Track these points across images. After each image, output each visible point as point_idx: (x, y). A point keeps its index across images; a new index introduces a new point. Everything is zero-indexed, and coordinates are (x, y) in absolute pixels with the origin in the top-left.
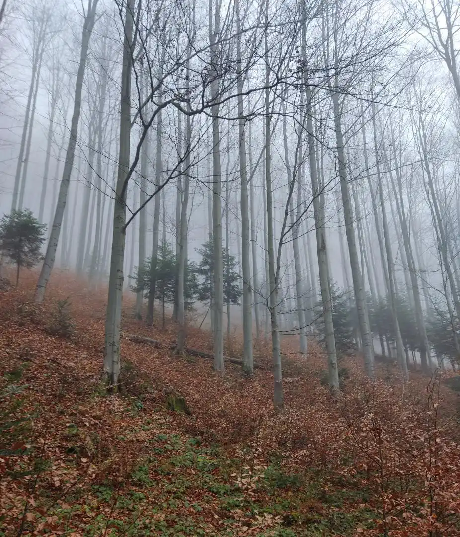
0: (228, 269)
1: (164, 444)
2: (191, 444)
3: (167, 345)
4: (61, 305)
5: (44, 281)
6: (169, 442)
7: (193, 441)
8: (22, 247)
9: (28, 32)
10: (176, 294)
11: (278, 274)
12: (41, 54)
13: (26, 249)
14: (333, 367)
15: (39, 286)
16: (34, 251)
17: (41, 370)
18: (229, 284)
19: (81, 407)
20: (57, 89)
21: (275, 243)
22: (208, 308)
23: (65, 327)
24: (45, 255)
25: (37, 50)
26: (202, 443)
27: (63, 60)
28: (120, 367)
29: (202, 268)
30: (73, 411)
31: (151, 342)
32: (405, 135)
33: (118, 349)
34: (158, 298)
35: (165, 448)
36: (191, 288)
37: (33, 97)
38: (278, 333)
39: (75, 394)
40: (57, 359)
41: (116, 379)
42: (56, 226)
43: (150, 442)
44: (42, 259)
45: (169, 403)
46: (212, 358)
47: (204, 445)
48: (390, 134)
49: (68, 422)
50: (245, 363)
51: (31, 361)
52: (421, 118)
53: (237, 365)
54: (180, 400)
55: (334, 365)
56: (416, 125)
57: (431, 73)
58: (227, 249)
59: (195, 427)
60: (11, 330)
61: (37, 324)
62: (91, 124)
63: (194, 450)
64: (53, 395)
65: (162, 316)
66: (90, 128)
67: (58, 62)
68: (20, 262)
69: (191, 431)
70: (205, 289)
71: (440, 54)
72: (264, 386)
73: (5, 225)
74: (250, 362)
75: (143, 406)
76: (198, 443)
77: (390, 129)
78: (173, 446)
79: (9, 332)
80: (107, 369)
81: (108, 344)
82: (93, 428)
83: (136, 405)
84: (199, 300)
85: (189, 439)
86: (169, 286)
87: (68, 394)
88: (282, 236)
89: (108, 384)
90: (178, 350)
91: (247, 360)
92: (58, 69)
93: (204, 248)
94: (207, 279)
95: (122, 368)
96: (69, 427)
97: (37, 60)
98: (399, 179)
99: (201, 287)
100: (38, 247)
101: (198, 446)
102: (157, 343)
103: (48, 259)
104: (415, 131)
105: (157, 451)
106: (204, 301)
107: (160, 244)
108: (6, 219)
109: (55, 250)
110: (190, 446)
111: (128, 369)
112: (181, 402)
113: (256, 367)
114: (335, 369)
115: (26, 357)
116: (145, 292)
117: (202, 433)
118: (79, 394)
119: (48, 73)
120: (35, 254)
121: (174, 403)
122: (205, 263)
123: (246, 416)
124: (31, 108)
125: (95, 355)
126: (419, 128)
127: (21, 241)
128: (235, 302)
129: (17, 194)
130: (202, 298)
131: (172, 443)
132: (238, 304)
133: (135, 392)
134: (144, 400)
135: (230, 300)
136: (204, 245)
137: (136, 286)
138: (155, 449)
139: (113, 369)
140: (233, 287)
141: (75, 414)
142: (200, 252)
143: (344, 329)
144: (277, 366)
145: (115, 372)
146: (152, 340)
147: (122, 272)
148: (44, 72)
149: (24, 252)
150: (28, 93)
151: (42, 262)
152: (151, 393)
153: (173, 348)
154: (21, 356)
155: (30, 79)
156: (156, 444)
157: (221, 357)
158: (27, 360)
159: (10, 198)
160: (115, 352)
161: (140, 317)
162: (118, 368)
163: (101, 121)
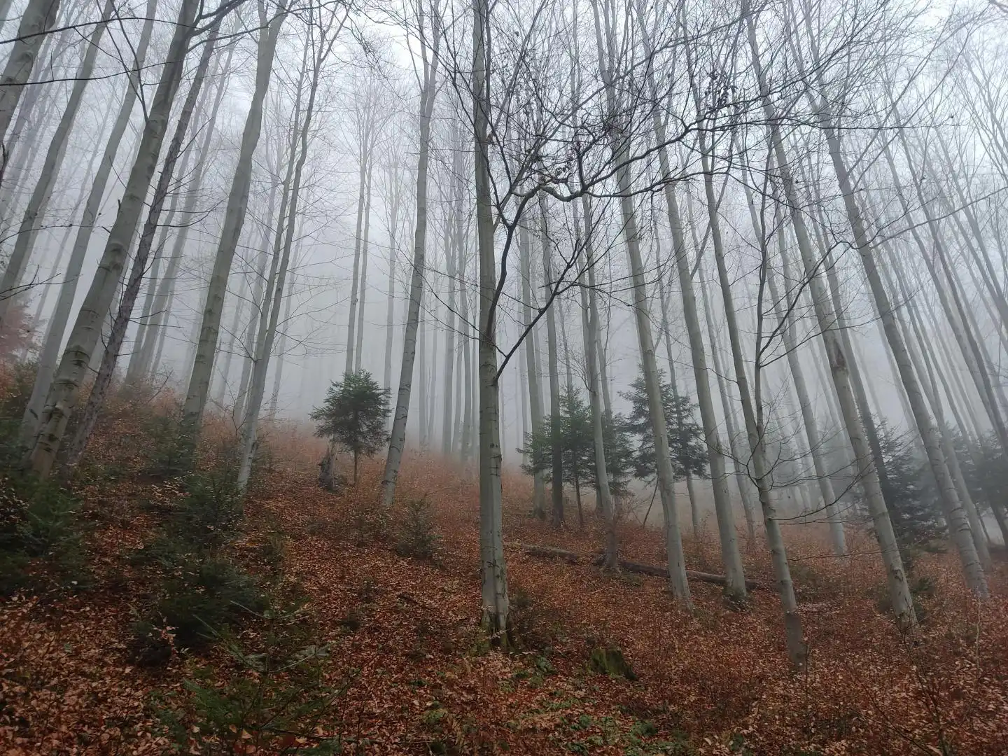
0: (680, 419)
1: (588, 734)
2: (636, 734)
3: (589, 559)
4: (417, 507)
5: (392, 474)
6: (598, 731)
7: (639, 727)
8: (359, 426)
9: (351, 125)
10: (595, 470)
11: (760, 419)
12: (371, 150)
13: (365, 429)
14: (897, 577)
15: (385, 482)
16: (375, 430)
17: (389, 614)
18: (685, 446)
19: (448, 674)
20: (397, 194)
21: (748, 368)
22: (654, 488)
23: (424, 543)
24: (390, 433)
25: (365, 147)
26: (657, 731)
27: (401, 151)
28: (508, 602)
29: (636, 423)
30: (438, 681)
31: (562, 556)
32: (970, 151)
33: (502, 571)
34: (568, 480)
35: (591, 742)
36: (620, 457)
37: (364, 210)
38: (777, 522)
39: (441, 651)
40: (412, 595)
41: (503, 623)
42: (405, 388)
43: (564, 732)
44: (388, 440)
45: (594, 660)
46: (666, 575)
47: (661, 735)
48: (941, 153)
49: (430, 700)
50: (730, 580)
51: (374, 602)
52: (993, 116)
53: (715, 586)
54: (614, 654)
55: (899, 574)
56: (986, 129)
57: (998, 41)
58: (674, 386)
59: (645, 704)
60: (347, 554)
61: (384, 541)
62: (447, 232)
63: (643, 744)
64: (406, 655)
65: (577, 509)
66: (446, 239)
67: (395, 157)
68: (357, 450)
69: (635, 709)
70: (645, 457)
71: (1002, 9)
72: (768, 622)
73: (334, 398)
74: (738, 578)
75: (550, 667)
76: (651, 732)
77: (939, 145)
78: (604, 738)
79: (344, 558)
80: (488, 606)
81: (486, 565)
82: (468, 709)
83: (538, 666)
84: (636, 476)
85: (634, 726)
86: (584, 458)
87: (430, 652)
88: (759, 354)
89: (491, 632)
90: (609, 566)
91: (731, 575)
92: (396, 166)
93: (634, 391)
94: (645, 440)
95: (512, 602)
96: (431, 708)
97: (365, 158)
98: (974, 224)
99: (637, 454)
100: (380, 424)
101: (652, 736)
102: (571, 556)
103: (397, 439)
104: (987, 141)
105: (576, 748)
106: (646, 478)
107: (563, 393)
108: (334, 388)
109: (405, 424)
110: (635, 738)
111: (522, 605)
112: (617, 657)
113: (750, 587)
114: (901, 580)
115: (366, 595)
116: (546, 472)
117: (656, 712)
118: (447, 651)
119: (382, 173)
120: (378, 434)
121: (605, 660)
122: (639, 413)
123: (733, 679)
124: (363, 227)
125: (471, 584)
126: (993, 134)
127: (356, 418)
128: (700, 472)
129: (352, 350)
130: (641, 473)
131: (602, 732)
132: (706, 477)
133: (537, 644)
134: (553, 656)
135: (691, 471)
136: (634, 386)
137: (530, 464)
138: (573, 744)
139: (496, 604)
140: (693, 448)
141: (441, 685)
142: (628, 397)
143: (917, 503)
144: (783, 583)
145: (501, 611)
146: (563, 551)
147: (498, 447)
148: (377, 174)
149: (361, 433)
150: (356, 207)
151: (387, 444)
152: (565, 644)
153: (599, 563)
154: (360, 594)
155: (359, 187)
156: (575, 736)
157: (682, 573)
158: (368, 600)
159: (343, 357)
160: (498, 576)
161: (542, 515)
162: (505, 603)
163: (460, 227)
